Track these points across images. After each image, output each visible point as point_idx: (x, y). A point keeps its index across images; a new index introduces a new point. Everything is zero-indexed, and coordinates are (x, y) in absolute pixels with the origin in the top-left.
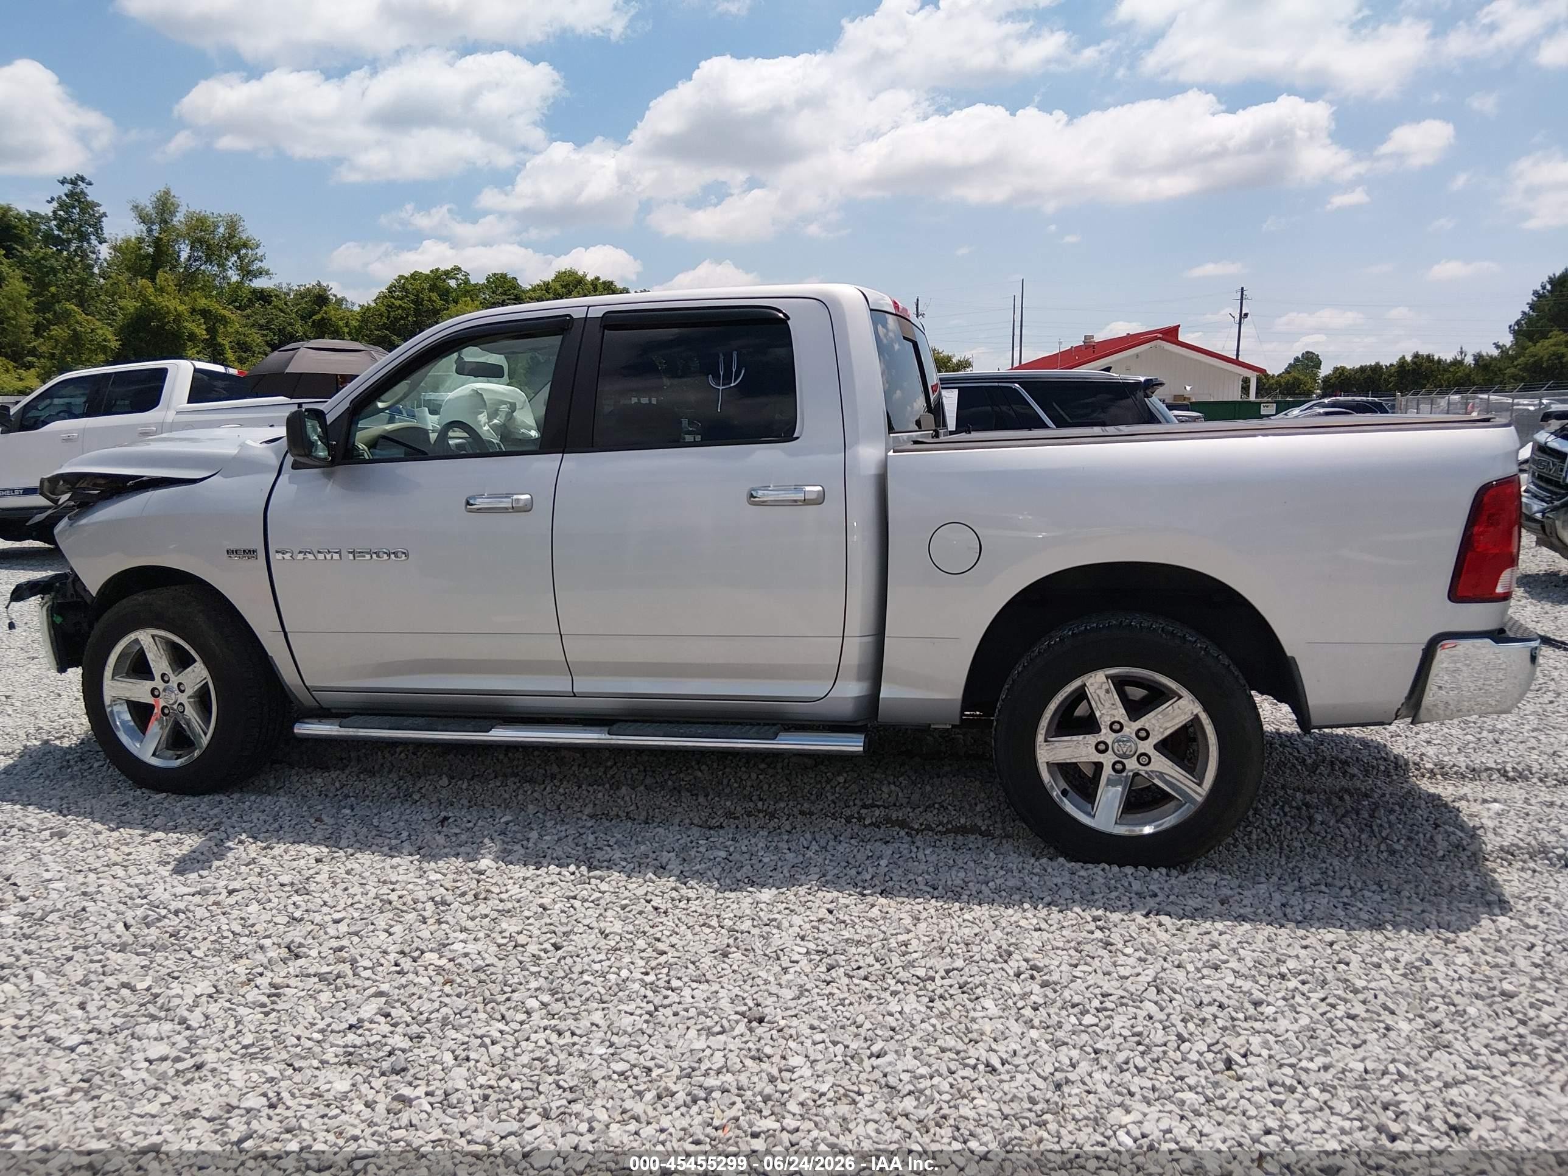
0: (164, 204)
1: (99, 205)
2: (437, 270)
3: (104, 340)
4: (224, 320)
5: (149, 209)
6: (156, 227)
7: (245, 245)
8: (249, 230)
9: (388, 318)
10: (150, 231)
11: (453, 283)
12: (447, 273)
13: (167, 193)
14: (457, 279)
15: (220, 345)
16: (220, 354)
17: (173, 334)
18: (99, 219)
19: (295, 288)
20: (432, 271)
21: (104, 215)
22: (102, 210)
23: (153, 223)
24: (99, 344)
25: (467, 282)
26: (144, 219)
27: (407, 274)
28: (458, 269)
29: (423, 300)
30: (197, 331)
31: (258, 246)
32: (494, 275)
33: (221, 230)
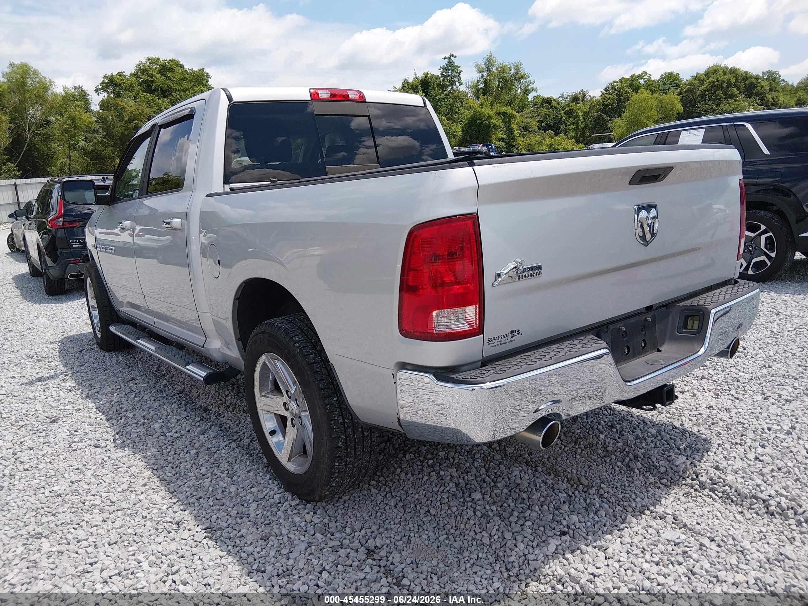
0: (489, 62)
1: (459, 67)
2: (634, 75)
3: (455, 132)
4: (513, 116)
5: (483, 66)
6: (485, 74)
7: (523, 77)
8: (526, 69)
9: (603, 105)
10: (482, 76)
11: (642, 81)
12: (639, 76)
13: (491, 56)
14: (644, 79)
15: (513, 129)
16: (512, 134)
17: (486, 126)
18: (459, 74)
19: (571, 94)
20: (631, 76)
21: (461, 71)
22: (460, 69)
23: (484, 72)
24: (452, 134)
25: (649, 79)
26: (480, 71)
27: (617, 80)
28: (645, 73)
29: (622, 93)
30: (497, 123)
31: (529, 76)
32: (665, 74)
33: (512, 71)
